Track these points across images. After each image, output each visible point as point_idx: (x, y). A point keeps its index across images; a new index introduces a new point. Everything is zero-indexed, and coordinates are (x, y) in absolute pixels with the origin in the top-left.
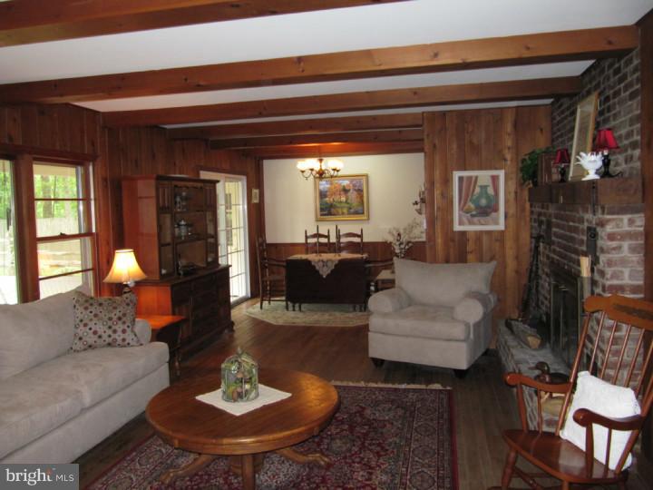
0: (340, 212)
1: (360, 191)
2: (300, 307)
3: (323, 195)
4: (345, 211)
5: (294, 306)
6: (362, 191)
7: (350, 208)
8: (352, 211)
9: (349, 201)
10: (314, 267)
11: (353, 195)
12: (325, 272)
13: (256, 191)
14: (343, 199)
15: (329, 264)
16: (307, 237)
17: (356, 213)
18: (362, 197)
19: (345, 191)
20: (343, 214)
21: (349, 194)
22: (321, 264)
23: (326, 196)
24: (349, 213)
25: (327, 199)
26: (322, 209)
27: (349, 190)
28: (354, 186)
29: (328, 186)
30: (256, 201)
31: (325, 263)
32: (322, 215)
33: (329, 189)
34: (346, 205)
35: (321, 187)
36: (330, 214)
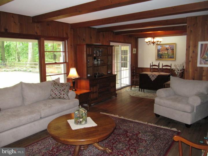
0: (165, 57)
1: (173, 50)
2: (144, 90)
3: (159, 51)
4: (167, 57)
5: (142, 90)
6: (174, 49)
7: (168, 56)
8: (169, 57)
9: (168, 53)
10: (149, 77)
11: (170, 51)
12: (153, 79)
13: (134, 49)
14: (166, 52)
15: (155, 76)
16: (151, 66)
17: (171, 58)
18: (173, 52)
19: (167, 49)
20: (166, 58)
21: (168, 51)
22: (152, 76)
23: (160, 51)
24: (168, 58)
25: (160, 52)
26: (158, 56)
27: (169, 49)
28: (171, 47)
29: (161, 48)
30: (134, 53)
31: (153, 76)
32: (158, 58)
33: (161, 49)
34: (167, 55)
35: (158, 48)
36: (161, 58)
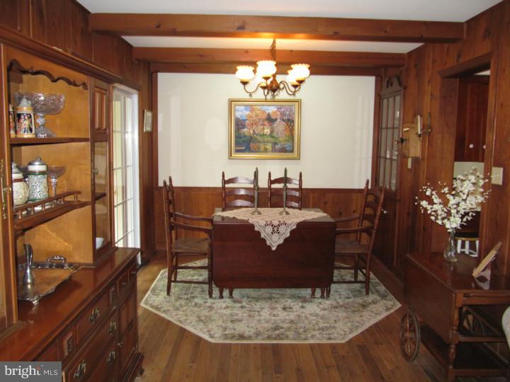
0: (262, 148)
1: (290, 122)
2: (231, 294)
3: (240, 124)
4: (269, 146)
5: (221, 293)
6: (293, 122)
7: (275, 144)
8: (277, 147)
9: (274, 134)
11: (280, 126)
12: (274, 241)
13: (148, 114)
14: (267, 131)
15: (282, 229)
16: (224, 181)
17: (283, 150)
18: (292, 130)
19: (270, 120)
20: (266, 150)
21: (275, 125)
22: (269, 229)
23: (244, 127)
24: (274, 150)
25: (245, 130)
26: (237, 144)
27: (276, 120)
28: (283, 114)
29: (248, 113)
30: (148, 128)
31: (276, 229)
32: (237, 151)
33: (250, 117)
34: (270, 139)
35: (238, 114)
36: (248, 149)
